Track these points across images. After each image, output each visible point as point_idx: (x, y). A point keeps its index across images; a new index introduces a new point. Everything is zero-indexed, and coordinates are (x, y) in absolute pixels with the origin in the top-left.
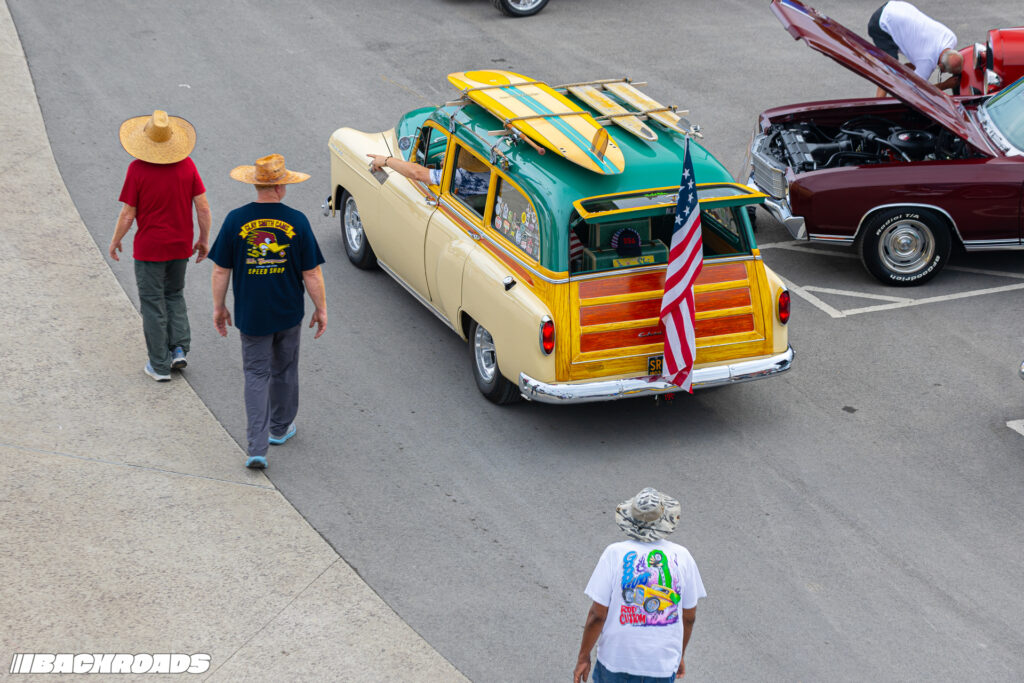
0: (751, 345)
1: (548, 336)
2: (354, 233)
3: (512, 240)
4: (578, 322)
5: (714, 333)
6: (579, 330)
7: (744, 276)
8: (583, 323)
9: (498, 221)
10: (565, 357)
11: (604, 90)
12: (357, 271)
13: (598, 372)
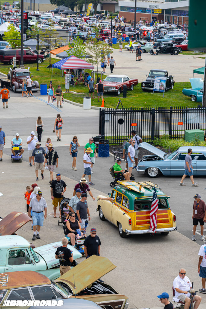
0: (168, 225)
1: (130, 222)
2: (102, 214)
3: (125, 206)
4: (136, 219)
5: (161, 223)
6: (136, 221)
7: (167, 213)
8: (137, 220)
9: (123, 204)
10: (133, 226)
11: (145, 183)
12: (102, 221)
13: (140, 229)
